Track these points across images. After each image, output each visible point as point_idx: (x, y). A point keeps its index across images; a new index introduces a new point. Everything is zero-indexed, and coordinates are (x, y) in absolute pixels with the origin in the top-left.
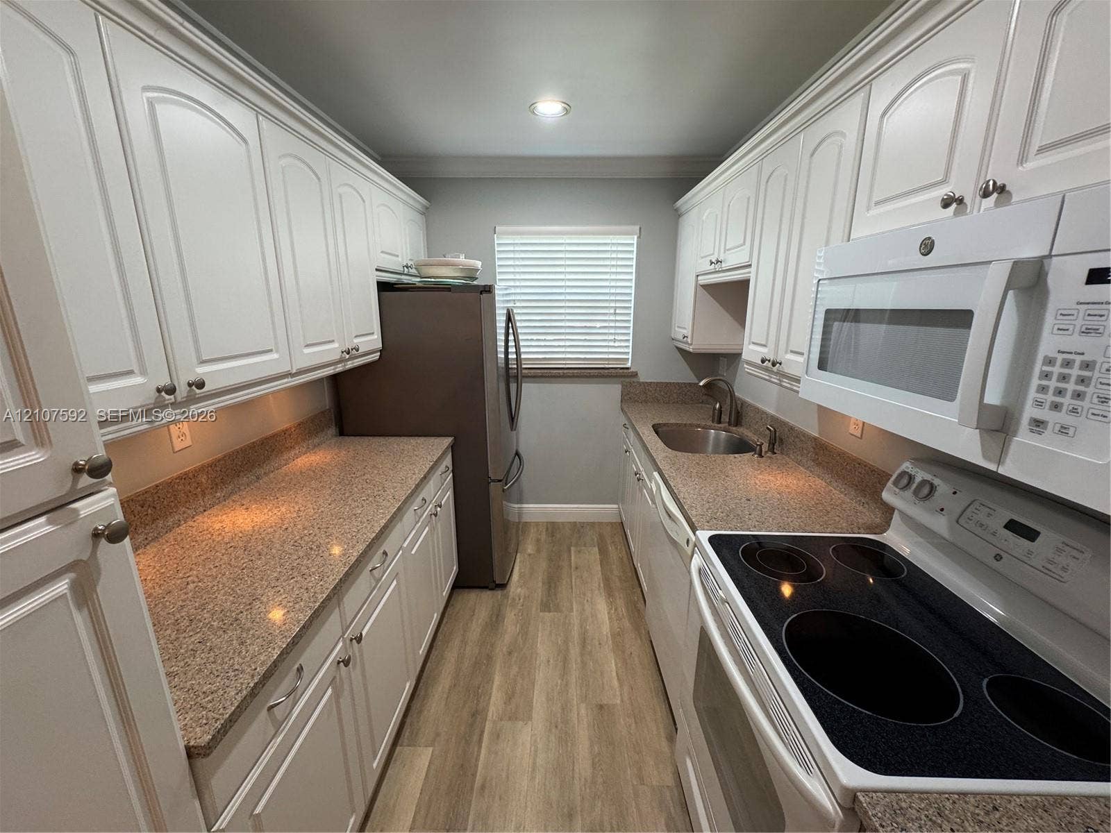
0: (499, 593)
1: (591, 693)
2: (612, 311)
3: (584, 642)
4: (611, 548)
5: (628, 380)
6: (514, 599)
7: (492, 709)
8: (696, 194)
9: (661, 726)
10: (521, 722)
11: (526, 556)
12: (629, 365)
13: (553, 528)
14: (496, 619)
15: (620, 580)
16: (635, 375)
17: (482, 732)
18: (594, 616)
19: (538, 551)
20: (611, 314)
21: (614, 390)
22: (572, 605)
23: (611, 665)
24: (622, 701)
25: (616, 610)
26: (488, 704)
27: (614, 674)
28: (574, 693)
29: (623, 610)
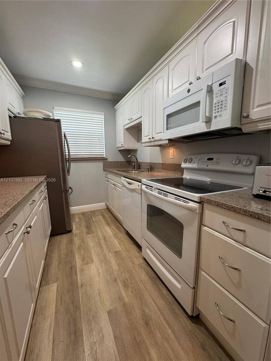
0: (69, 234)
1: (111, 250)
2: (98, 139)
3: (105, 239)
4: (106, 215)
5: (105, 161)
6: (76, 234)
7: (78, 264)
8: (120, 103)
9: (135, 250)
10: (90, 264)
11: (76, 223)
12: (104, 156)
13: (84, 214)
14: (71, 241)
15: (111, 221)
16: (107, 159)
17: (76, 272)
18: (106, 231)
19: (81, 220)
20: (97, 140)
21: (101, 164)
22: (98, 231)
23: (116, 242)
24: (122, 248)
25: (112, 228)
26: (76, 263)
27: (117, 243)
28: (106, 251)
29: (114, 228)
